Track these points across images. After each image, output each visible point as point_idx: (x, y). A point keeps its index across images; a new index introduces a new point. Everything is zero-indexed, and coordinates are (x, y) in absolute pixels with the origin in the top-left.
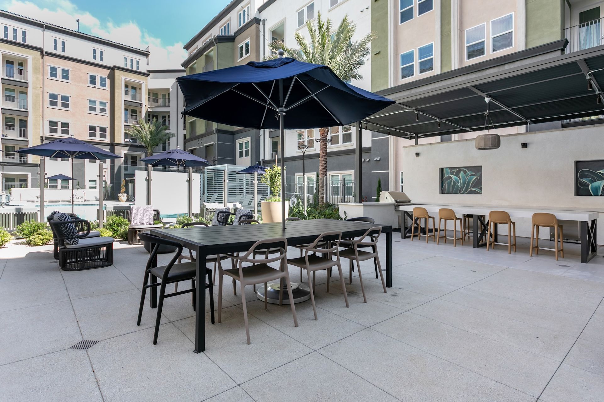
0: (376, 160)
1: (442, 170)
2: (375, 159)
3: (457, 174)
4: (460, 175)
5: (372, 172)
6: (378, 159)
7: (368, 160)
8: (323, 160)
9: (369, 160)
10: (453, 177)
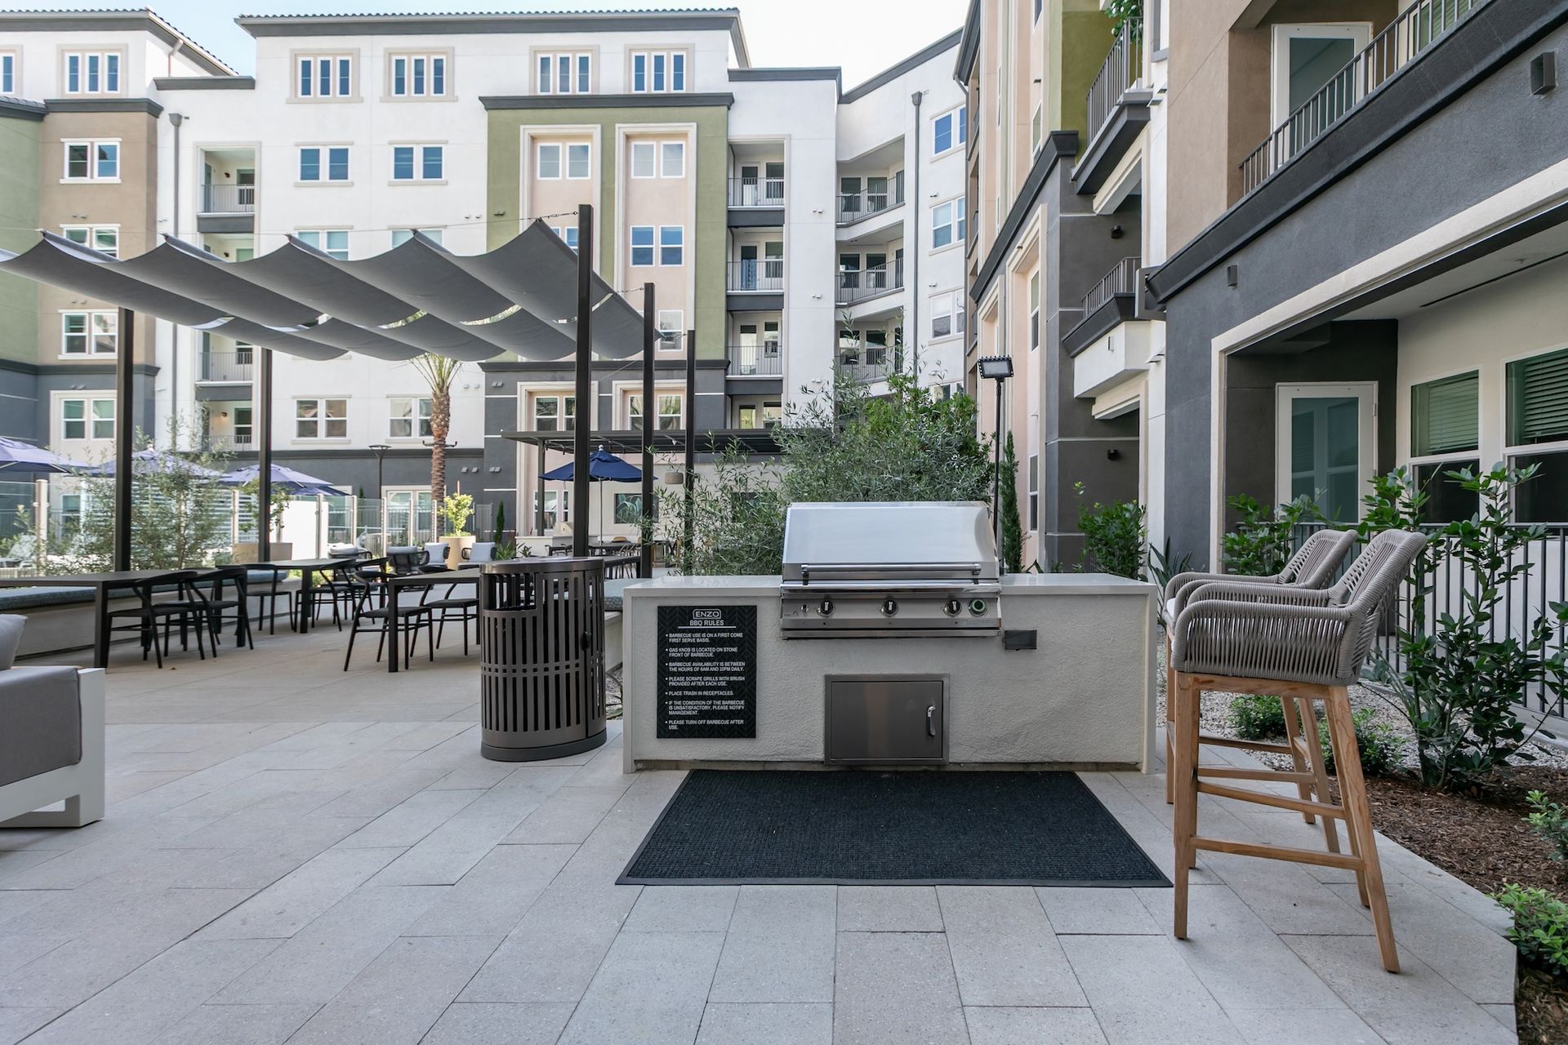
0: (494, 472)
1: (617, 495)
2: (492, 469)
3: (633, 501)
4: (636, 503)
5: (485, 490)
6: (498, 469)
7: (475, 470)
8: (440, 476)
9: (478, 470)
10: (629, 504)
